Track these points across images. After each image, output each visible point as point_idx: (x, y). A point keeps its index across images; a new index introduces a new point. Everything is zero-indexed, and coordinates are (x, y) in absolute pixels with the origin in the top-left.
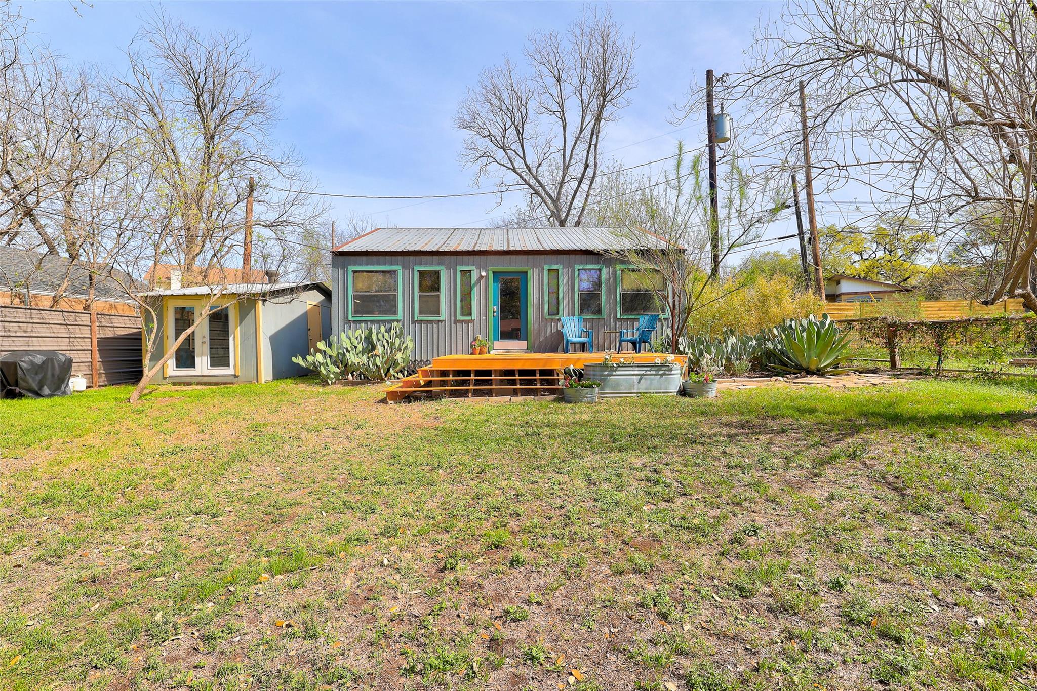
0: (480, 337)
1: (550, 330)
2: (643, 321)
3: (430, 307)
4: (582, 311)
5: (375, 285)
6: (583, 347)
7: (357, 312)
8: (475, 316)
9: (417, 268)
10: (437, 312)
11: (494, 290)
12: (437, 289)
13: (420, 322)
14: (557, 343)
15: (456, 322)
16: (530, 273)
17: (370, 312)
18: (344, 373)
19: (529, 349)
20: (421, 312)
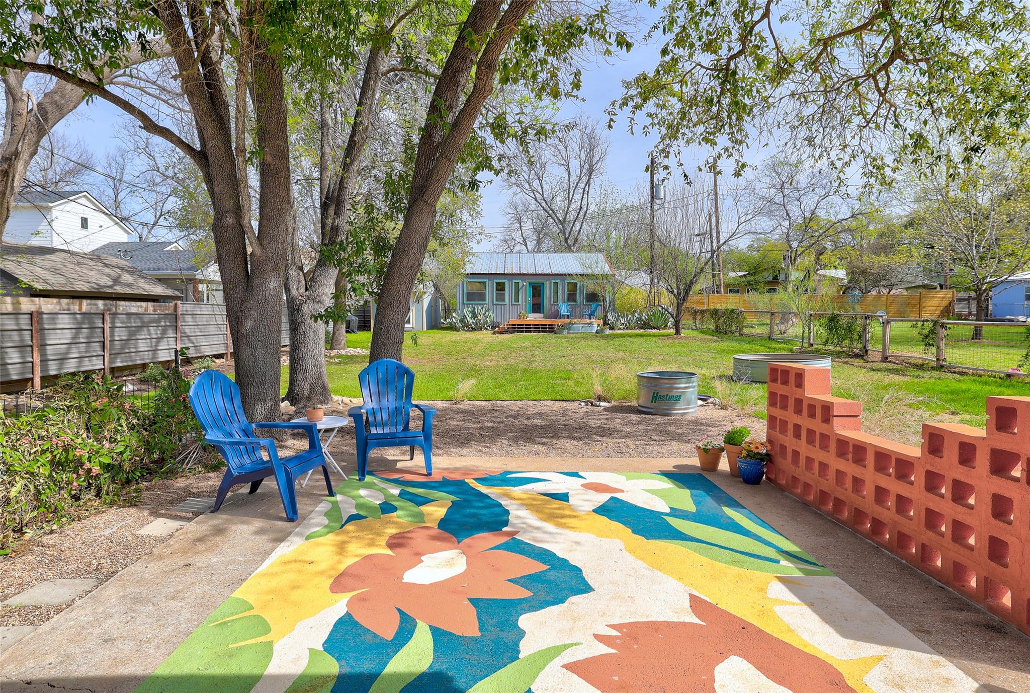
0: (523, 312)
1: (554, 309)
2: (594, 305)
3: (501, 298)
4: (569, 300)
5: (476, 288)
6: (568, 317)
7: (468, 300)
8: (520, 302)
9: (495, 281)
10: (504, 301)
11: (529, 291)
12: (504, 290)
13: (496, 304)
14: (557, 315)
15: (512, 305)
16: (545, 284)
17: (473, 300)
18: (463, 327)
19: (545, 317)
20: (496, 301)
